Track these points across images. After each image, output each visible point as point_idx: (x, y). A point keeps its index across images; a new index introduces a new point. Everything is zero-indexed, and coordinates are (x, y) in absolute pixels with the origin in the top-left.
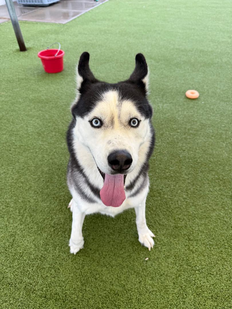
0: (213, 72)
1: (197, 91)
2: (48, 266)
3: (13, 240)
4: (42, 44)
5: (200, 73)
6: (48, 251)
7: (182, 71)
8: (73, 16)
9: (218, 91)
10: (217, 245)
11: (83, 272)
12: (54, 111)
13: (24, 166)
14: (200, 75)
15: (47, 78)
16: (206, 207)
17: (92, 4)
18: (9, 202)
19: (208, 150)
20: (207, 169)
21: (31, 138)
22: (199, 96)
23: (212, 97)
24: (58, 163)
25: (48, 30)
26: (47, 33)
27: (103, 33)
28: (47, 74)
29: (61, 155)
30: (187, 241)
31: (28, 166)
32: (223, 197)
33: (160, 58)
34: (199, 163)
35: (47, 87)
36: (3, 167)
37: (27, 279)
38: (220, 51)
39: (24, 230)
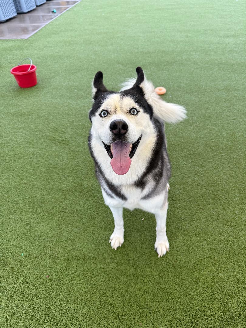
0: (176, 69)
1: (164, 87)
2: (65, 239)
3: (30, 227)
4: (9, 61)
5: (165, 72)
6: (62, 229)
7: (149, 71)
8: (33, 30)
9: (182, 85)
10: (195, 200)
11: (94, 238)
12: (37, 121)
13: (22, 171)
14: (165, 73)
15: (23, 92)
16: (183, 176)
17: (50, 16)
18: (17, 200)
19: (179, 134)
20: (180, 148)
21: (22, 147)
22: (167, 92)
23: (177, 90)
24: (53, 163)
25: (11, 46)
26: (11, 49)
27: (68, 44)
28: (23, 89)
29: (54, 157)
30: (172, 202)
31: (26, 169)
32: (196, 167)
33: (126, 62)
34: (173, 145)
35: (25, 101)
36: (3, 174)
37: (50, 251)
38: (179, 49)
39: (37, 218)
